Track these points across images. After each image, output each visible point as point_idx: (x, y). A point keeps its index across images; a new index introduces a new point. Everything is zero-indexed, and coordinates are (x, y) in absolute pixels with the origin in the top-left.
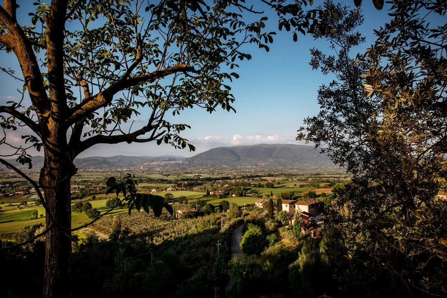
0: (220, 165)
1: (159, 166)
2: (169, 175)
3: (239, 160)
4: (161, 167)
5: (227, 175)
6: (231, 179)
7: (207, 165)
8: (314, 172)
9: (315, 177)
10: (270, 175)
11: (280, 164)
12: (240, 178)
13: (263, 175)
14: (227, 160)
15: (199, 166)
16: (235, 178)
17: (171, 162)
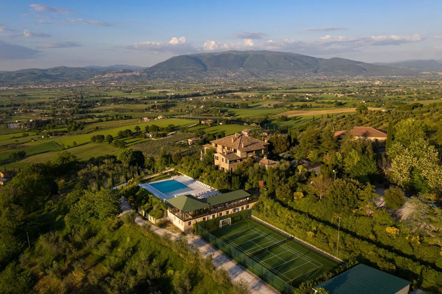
0: (184, 77)
1: (113, 79)
2: (131, 92)
3: (206, 70)
4: (116, 80)
5: (195, 90)
6: (201, 95)
7: (169, 77)
8: (290, 85)
9: (290, 92)
10: (242, 90)
11: (253, 74)
12: (211, 94)
13: (234, 89)
14: (191, 71)
15: (160, 78)
16: (206, 95)
17: (126, 73)
